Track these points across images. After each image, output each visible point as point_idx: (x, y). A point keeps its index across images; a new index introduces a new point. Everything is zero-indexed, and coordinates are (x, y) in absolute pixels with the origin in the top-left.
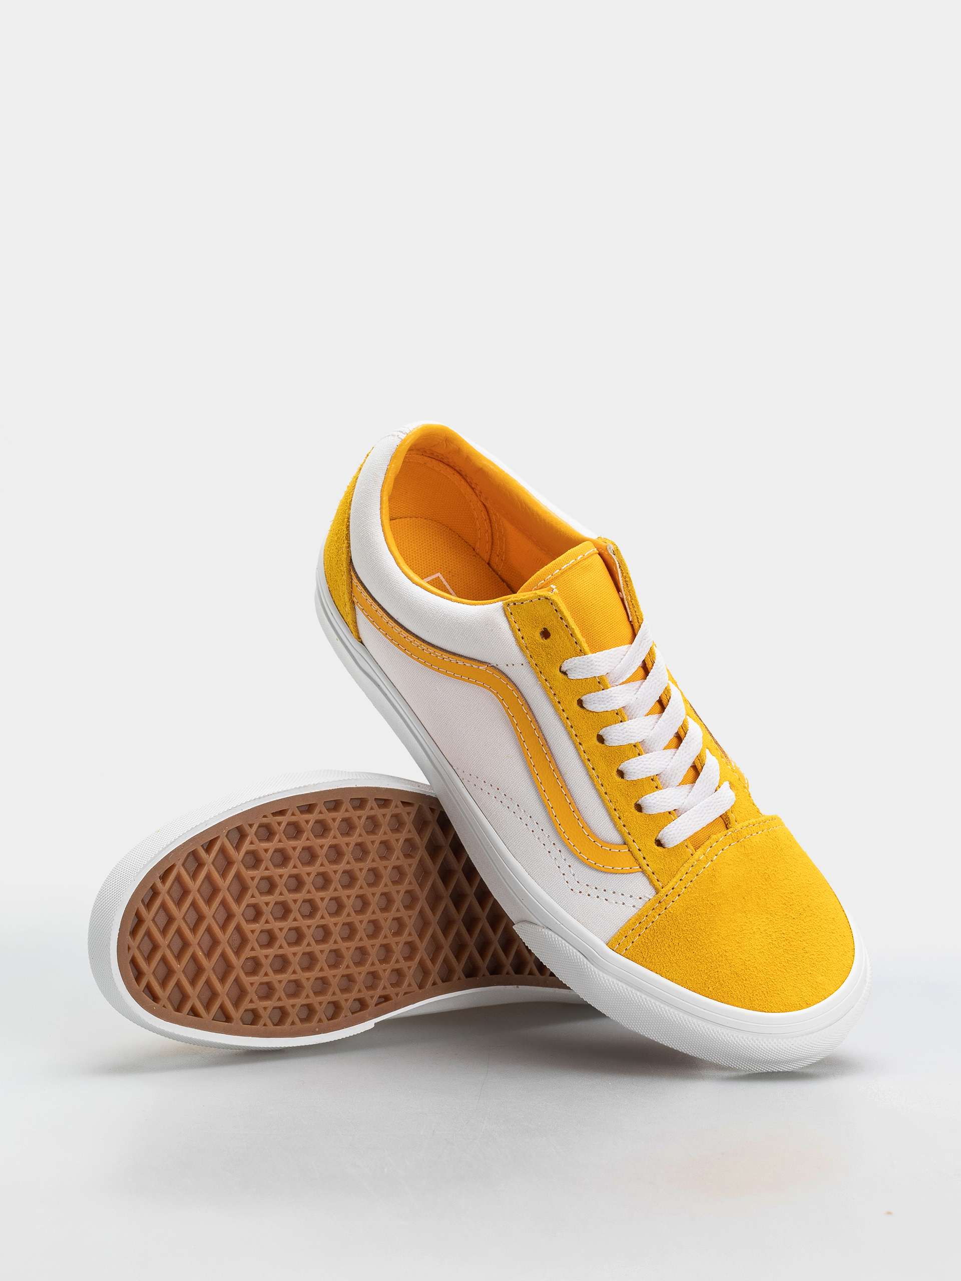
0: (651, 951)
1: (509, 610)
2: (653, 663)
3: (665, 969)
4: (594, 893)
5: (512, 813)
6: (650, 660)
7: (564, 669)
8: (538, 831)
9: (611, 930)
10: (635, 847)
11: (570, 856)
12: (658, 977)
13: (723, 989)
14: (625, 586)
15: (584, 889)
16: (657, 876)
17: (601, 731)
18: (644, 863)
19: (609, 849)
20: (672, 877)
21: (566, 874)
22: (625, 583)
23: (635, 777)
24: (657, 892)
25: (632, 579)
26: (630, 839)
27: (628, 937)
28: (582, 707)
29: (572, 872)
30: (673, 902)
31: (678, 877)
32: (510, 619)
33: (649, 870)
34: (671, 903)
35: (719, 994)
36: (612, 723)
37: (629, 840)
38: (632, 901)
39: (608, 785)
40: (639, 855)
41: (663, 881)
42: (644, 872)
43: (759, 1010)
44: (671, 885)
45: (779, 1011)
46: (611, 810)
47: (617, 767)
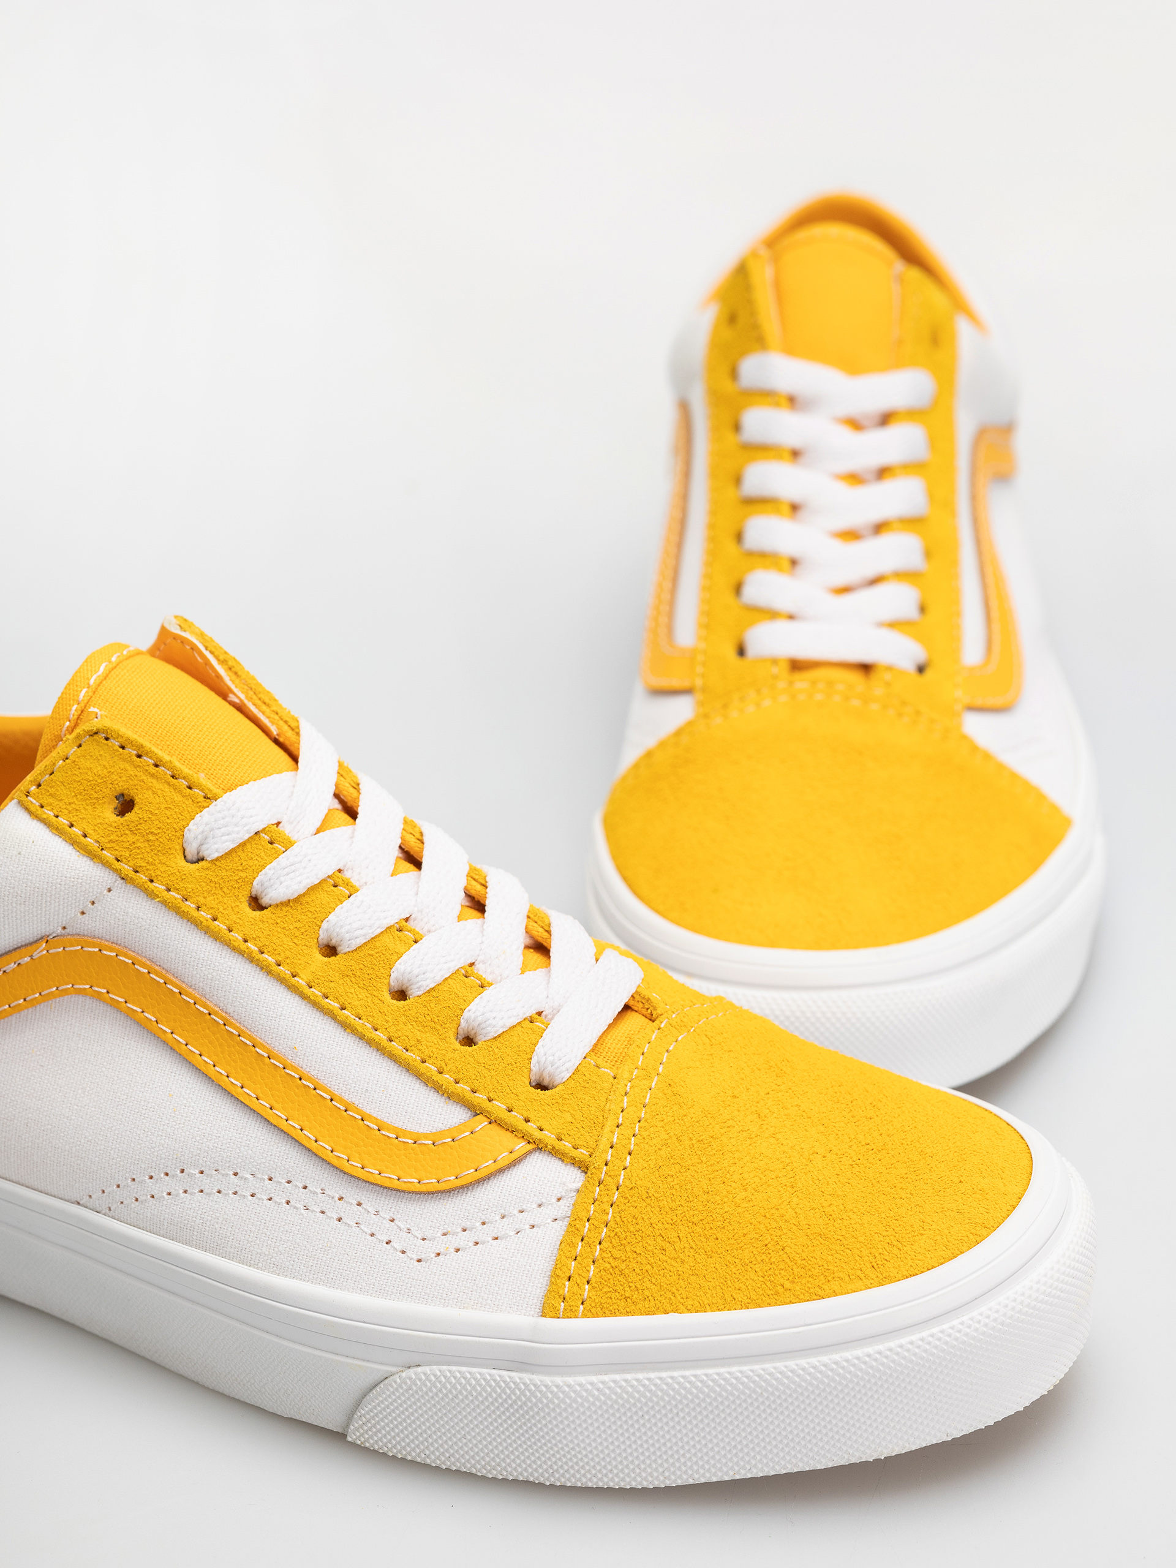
0: (633, 1277)
1: (34, 801)
2: (356, 787)
3: (679, 1298)
4: (463, 1240)
5: (233, 1196)
6: (347, 785)
7: (191, 852)
8: (299, 1197)
9: (537, 1287)
10: (498, 1108)
11: (383, 1199)
12: (673, 1319)
13: (810, 1273)
14: (234, 677)
15: (441, 1244)
16: (570, 1139)
17: (321, 932)
18: (531, 1128)
19: (449, 1140)
20: (599, 1129)
21: (391, 1238)
22: (230, 673)
23: (428, 982)
24: (584, 1168)
25: (237, 658)
26: (480, 1098)
27: (575, 1277)
28: (262, 908)
29: (402, 1226)
30: (625, 1168)
31: (610, 1124)
32: (45, 816)
33: (549, 1137)
34: (623, 1172)
35: (809, 1285)
36: (333, 906)
37: (480, 1101)
38: (549, 1212)
39: (387, 1021)
40: (515, 1118)
41: (585, 1144)
42: (539, 1147)
43: (903, 1276)
44: (604, 1143)
45: (943, 1261)
46: (416, 1064)
47: (386, 982)
